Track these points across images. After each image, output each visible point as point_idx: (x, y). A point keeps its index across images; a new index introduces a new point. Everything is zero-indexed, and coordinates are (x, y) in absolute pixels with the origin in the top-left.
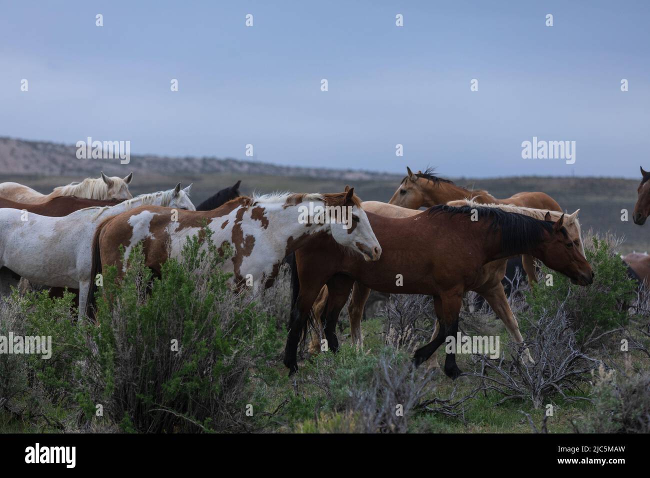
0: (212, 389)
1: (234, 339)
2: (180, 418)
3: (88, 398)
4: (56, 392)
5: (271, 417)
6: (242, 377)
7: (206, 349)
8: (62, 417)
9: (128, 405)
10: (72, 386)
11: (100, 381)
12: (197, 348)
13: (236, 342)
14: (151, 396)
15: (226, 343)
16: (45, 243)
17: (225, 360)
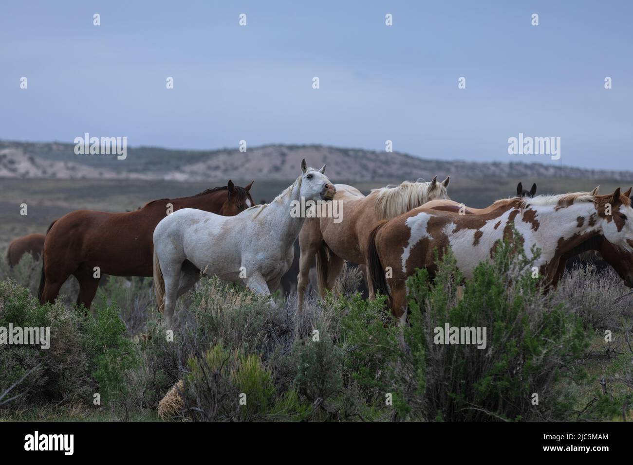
0: (522, 388)
1: (543, 339)
2: (491, 416)
3: (402, 397)
4: (370, 392)
5: (580, 415)
6: (551, 376)
7: (516, 349)
8: (377, 415)
9: (440, 404)
10: (386, 385)
11: (413, 381)
12: (507, 348)
13: (544, 342)
14: (463, 395)
15: (536, 343)
16: (213, 239)
17: (534, 359)
